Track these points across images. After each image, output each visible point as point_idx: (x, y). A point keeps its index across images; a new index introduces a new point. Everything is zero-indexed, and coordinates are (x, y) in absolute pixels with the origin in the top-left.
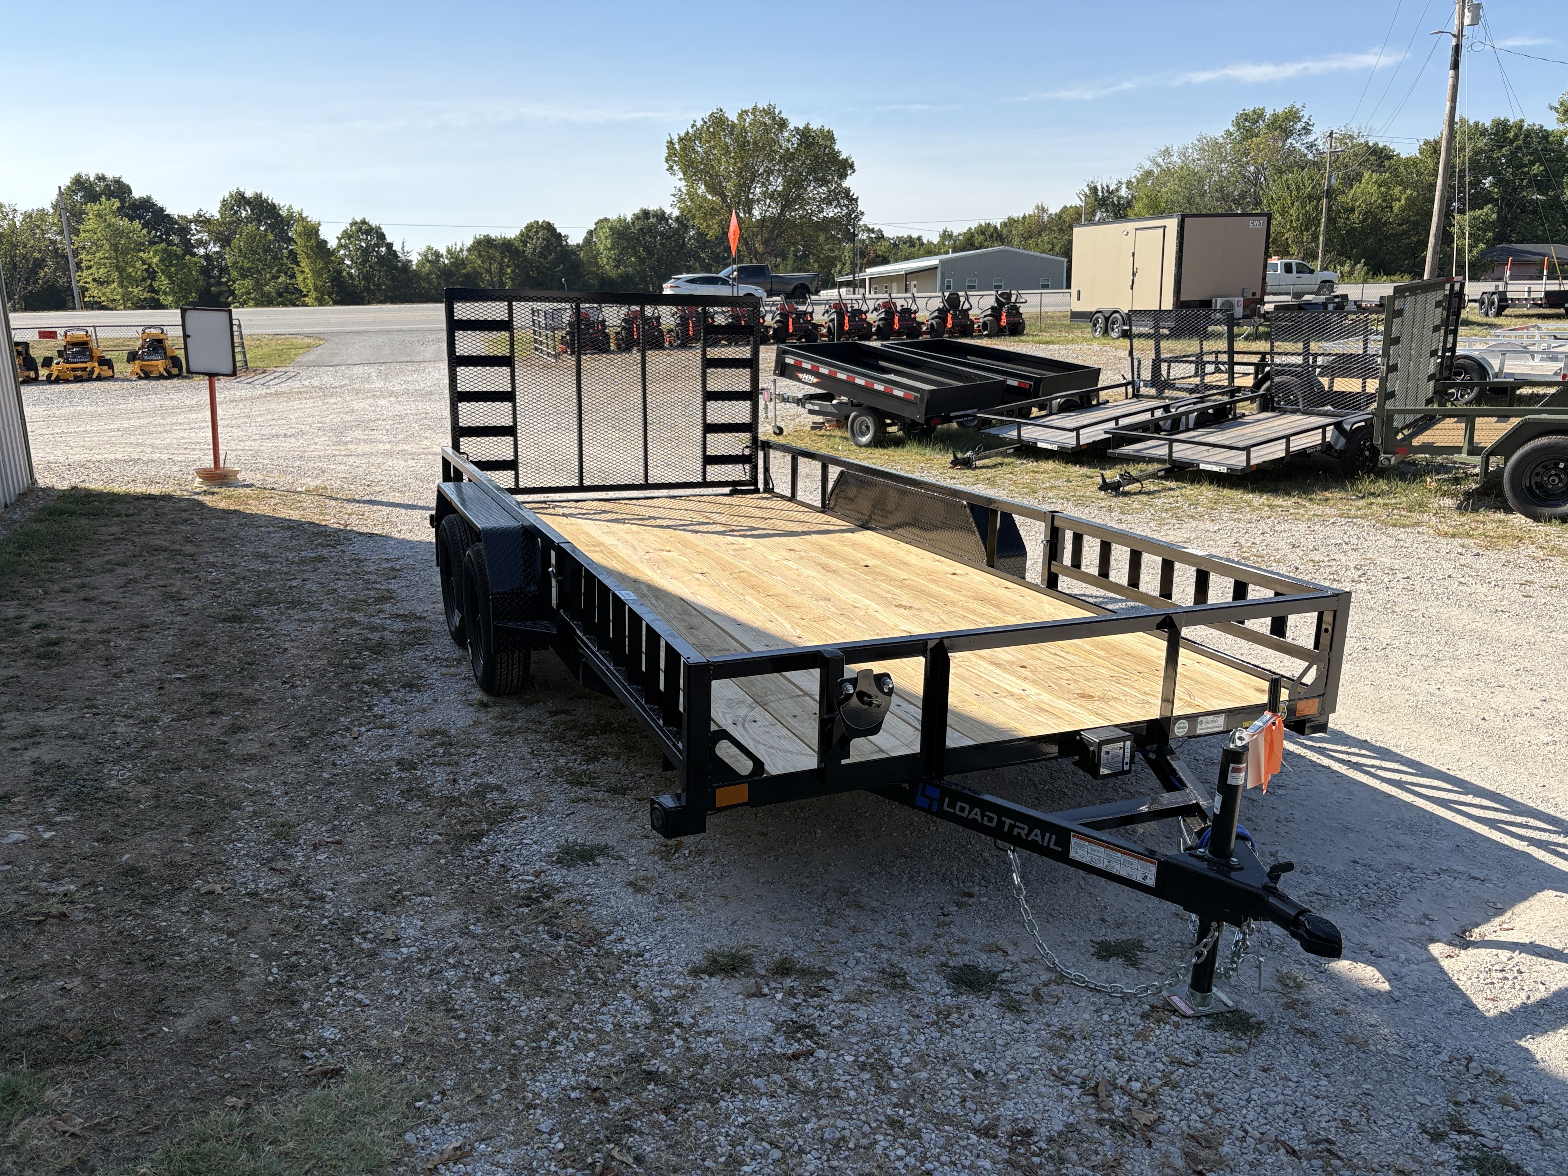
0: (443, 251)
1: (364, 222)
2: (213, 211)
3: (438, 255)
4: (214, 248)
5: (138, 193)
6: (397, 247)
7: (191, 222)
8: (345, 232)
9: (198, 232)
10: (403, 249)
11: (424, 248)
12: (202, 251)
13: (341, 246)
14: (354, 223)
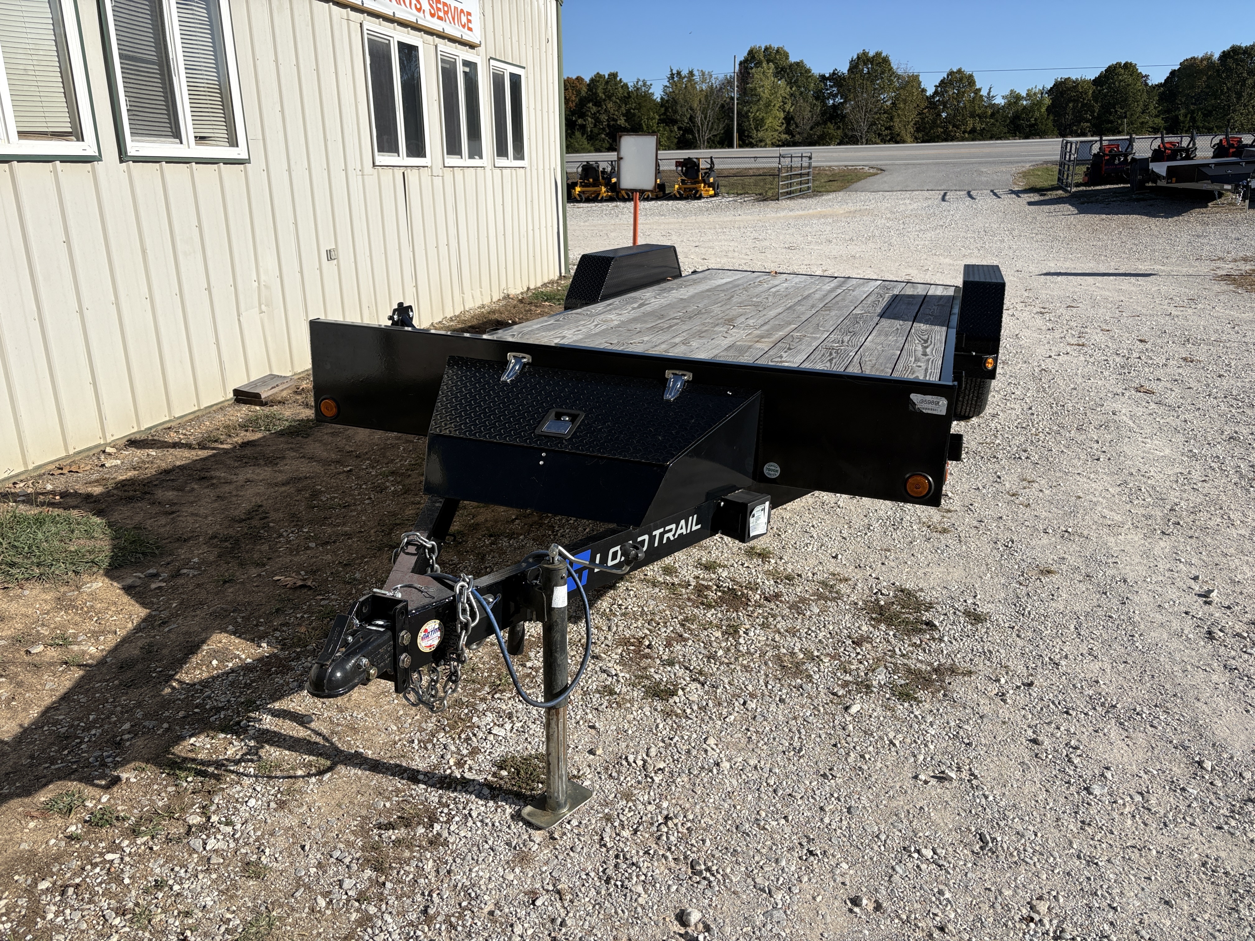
0: (1024, 94)
1: (959, 71)
2: (844, 69)
3: (1018, 98)
4: (839, 100)
5: (793, 59)
6: (984, 93)
7: (827, 79)
8: (942, 82)
9: (831, 87)
10: (989, 94)
11: (1007, 93)
12: (831, 102)
13: (936, 93)
14: (951, 73)
